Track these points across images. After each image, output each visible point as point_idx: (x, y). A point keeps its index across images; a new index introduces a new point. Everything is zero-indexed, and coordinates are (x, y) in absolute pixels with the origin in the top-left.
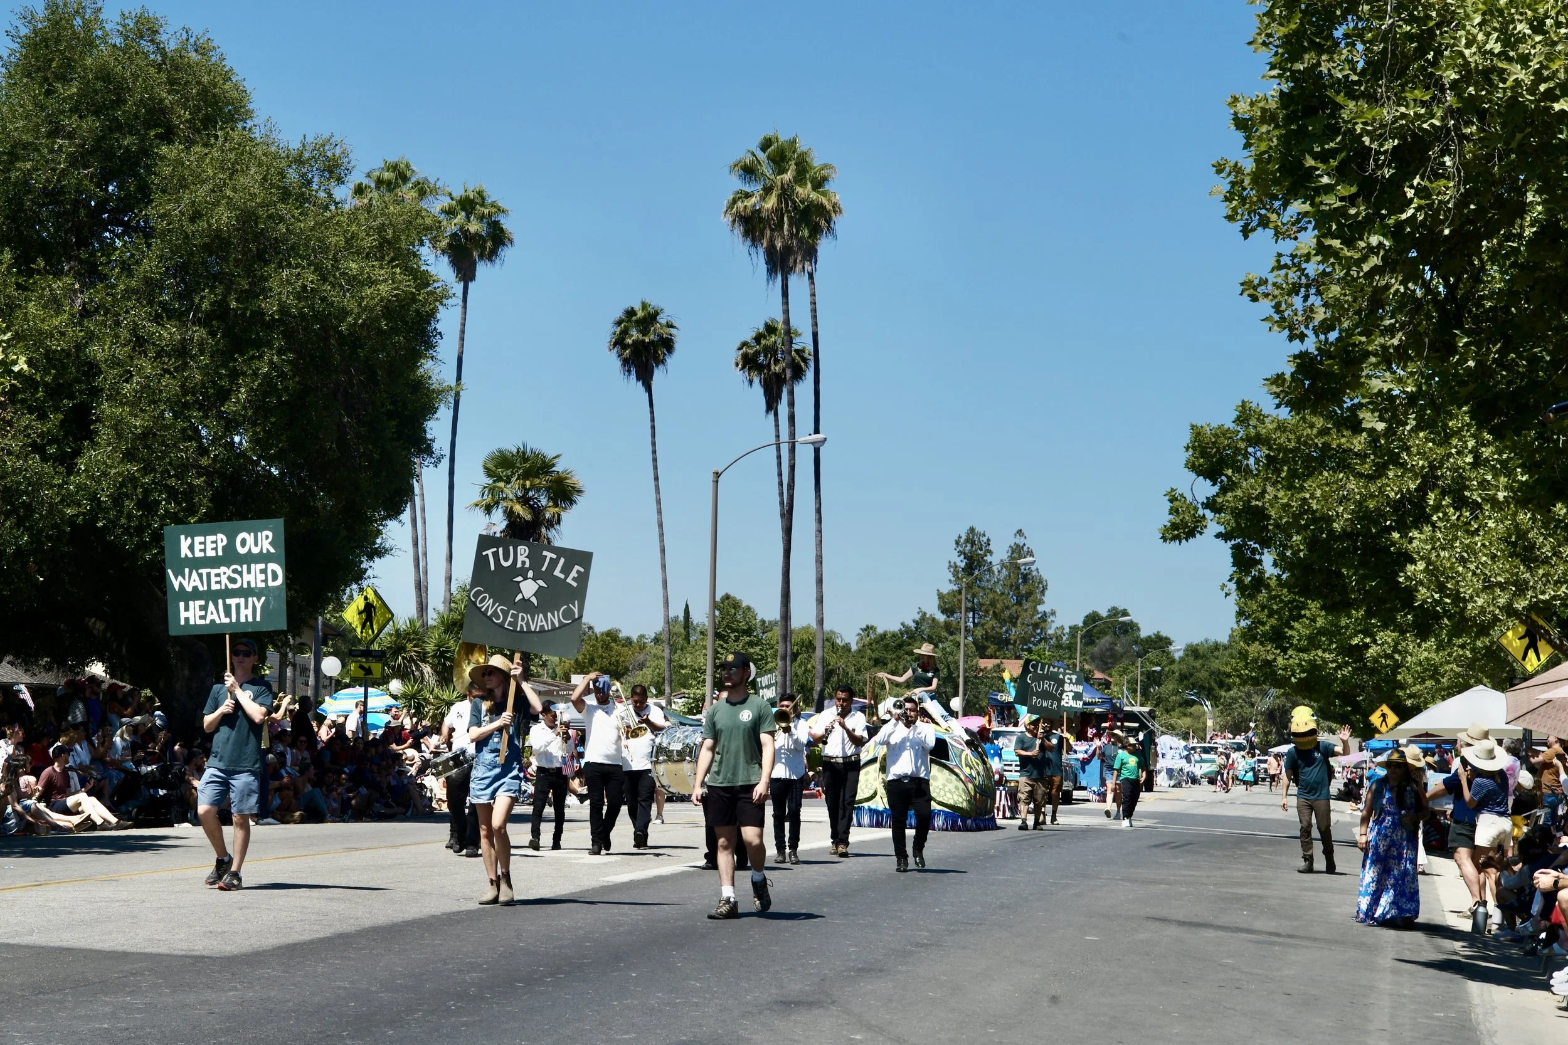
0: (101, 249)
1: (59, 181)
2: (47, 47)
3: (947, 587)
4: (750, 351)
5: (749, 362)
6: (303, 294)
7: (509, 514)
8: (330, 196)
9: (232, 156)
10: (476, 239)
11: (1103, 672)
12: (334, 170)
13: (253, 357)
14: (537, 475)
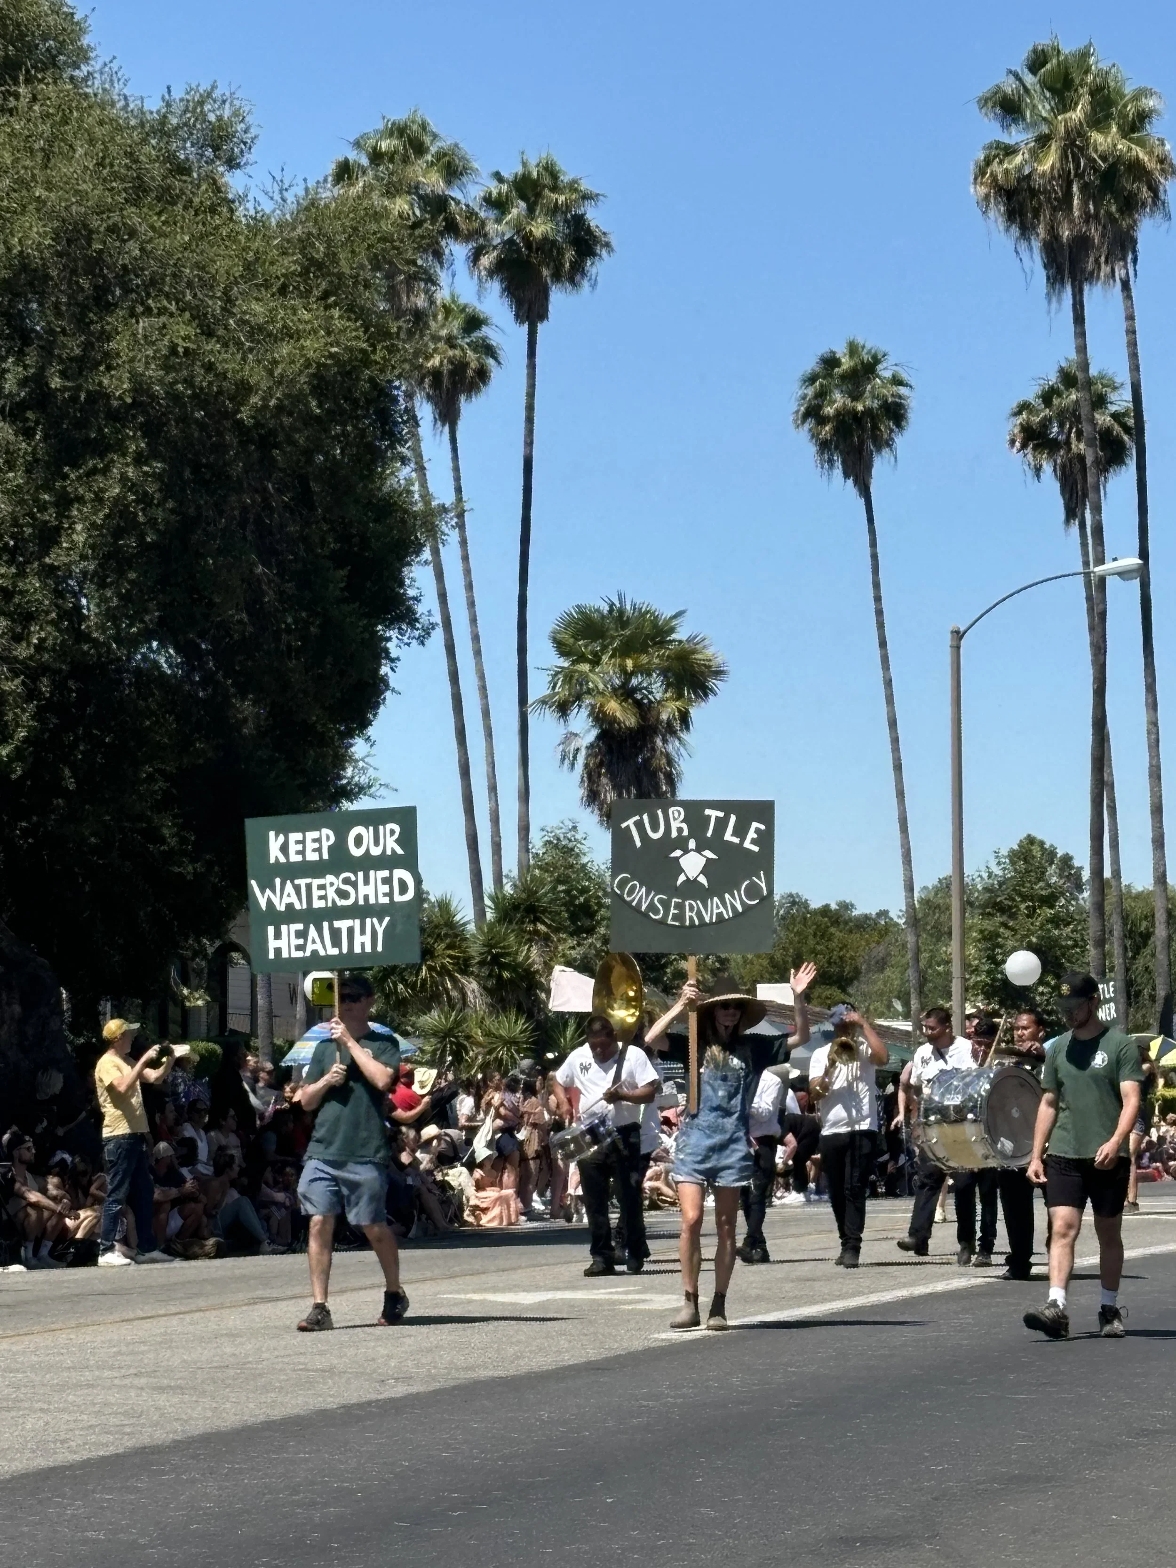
4: (1034, 419)
5: (1033, 437)
6: (173, 359)
7: (599, 717)
8: (219, 190)
9: (45, 128)
10: (547, 247)
12: (221, 145)
13: (94, 471)
14: (644, 650)
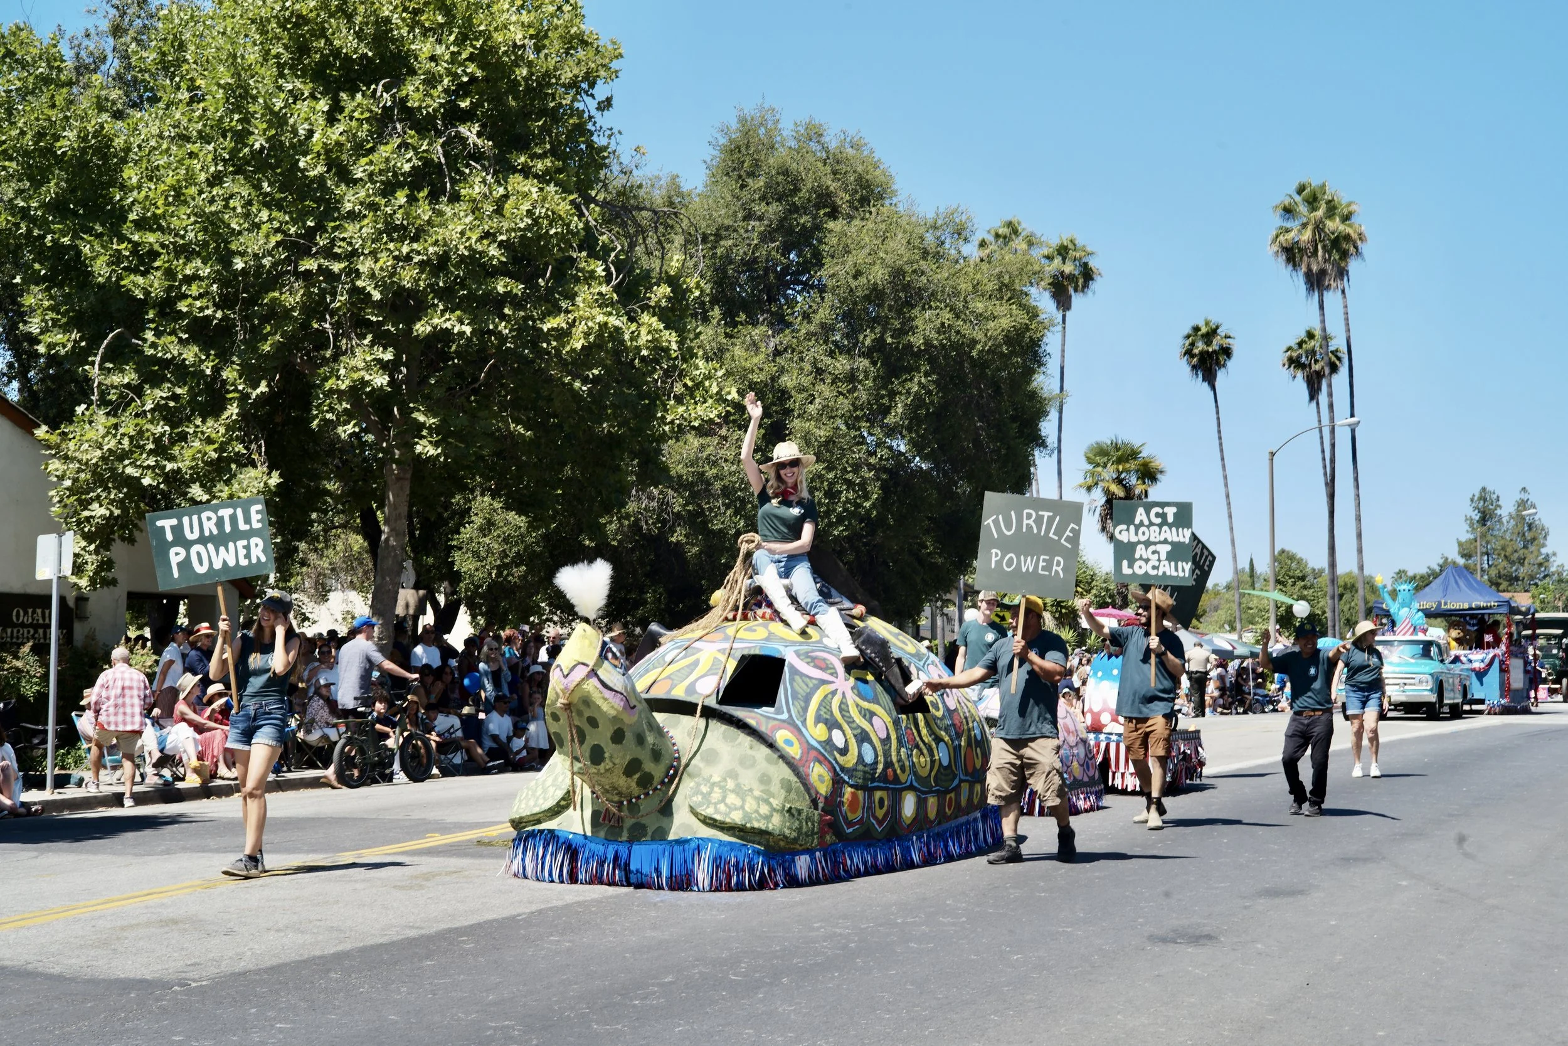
0: (787, 303)
1: (753, 253)
2: (740, 152)
3: (1465, 536)
4: (1295, 355)
5: (1294, 363)
6: (942, 329)
7: (1107, 492)
8: (960, 252)
9: (883, 226)
10: (1071, 278)
12: (960, 232)
13: (906, 380)
14: (1127, 461)
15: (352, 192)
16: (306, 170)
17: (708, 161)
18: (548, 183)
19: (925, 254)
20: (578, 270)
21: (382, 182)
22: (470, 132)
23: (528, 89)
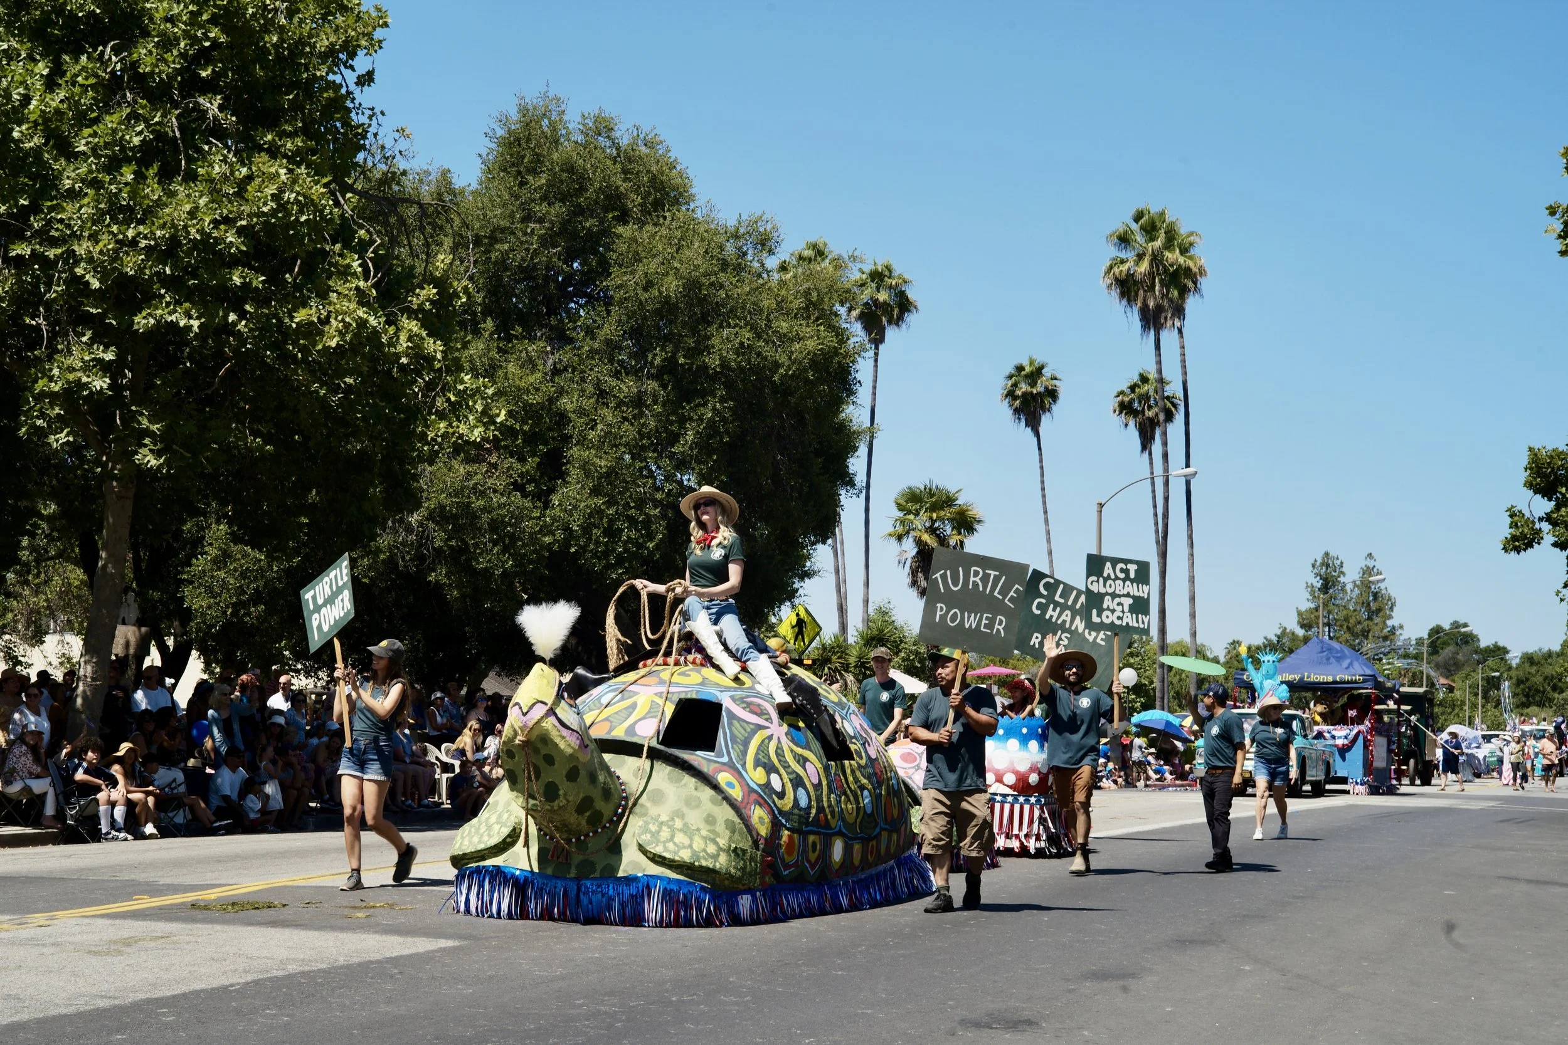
0: (568, 317)
1: (532, 259)
2: (519, 145)
3: (1306, 605)
4: (1126, 399)
5: (1125, 408)
6: (742, 349)
7: (919, 542)
8: (763, 265)
9: (678, 234)
10: (885, 307)
11: (1447, 678)
12: (765, 243)
13: (699, 405)
14: (942, 508)
15: (72, 167)
16: (20, 141)
17: (484, 156)
18: (299, 165)
19: (724, 265)
20: (331, 264)
21: (106, 156)
22: (212, 105)
23: (279, 57)
